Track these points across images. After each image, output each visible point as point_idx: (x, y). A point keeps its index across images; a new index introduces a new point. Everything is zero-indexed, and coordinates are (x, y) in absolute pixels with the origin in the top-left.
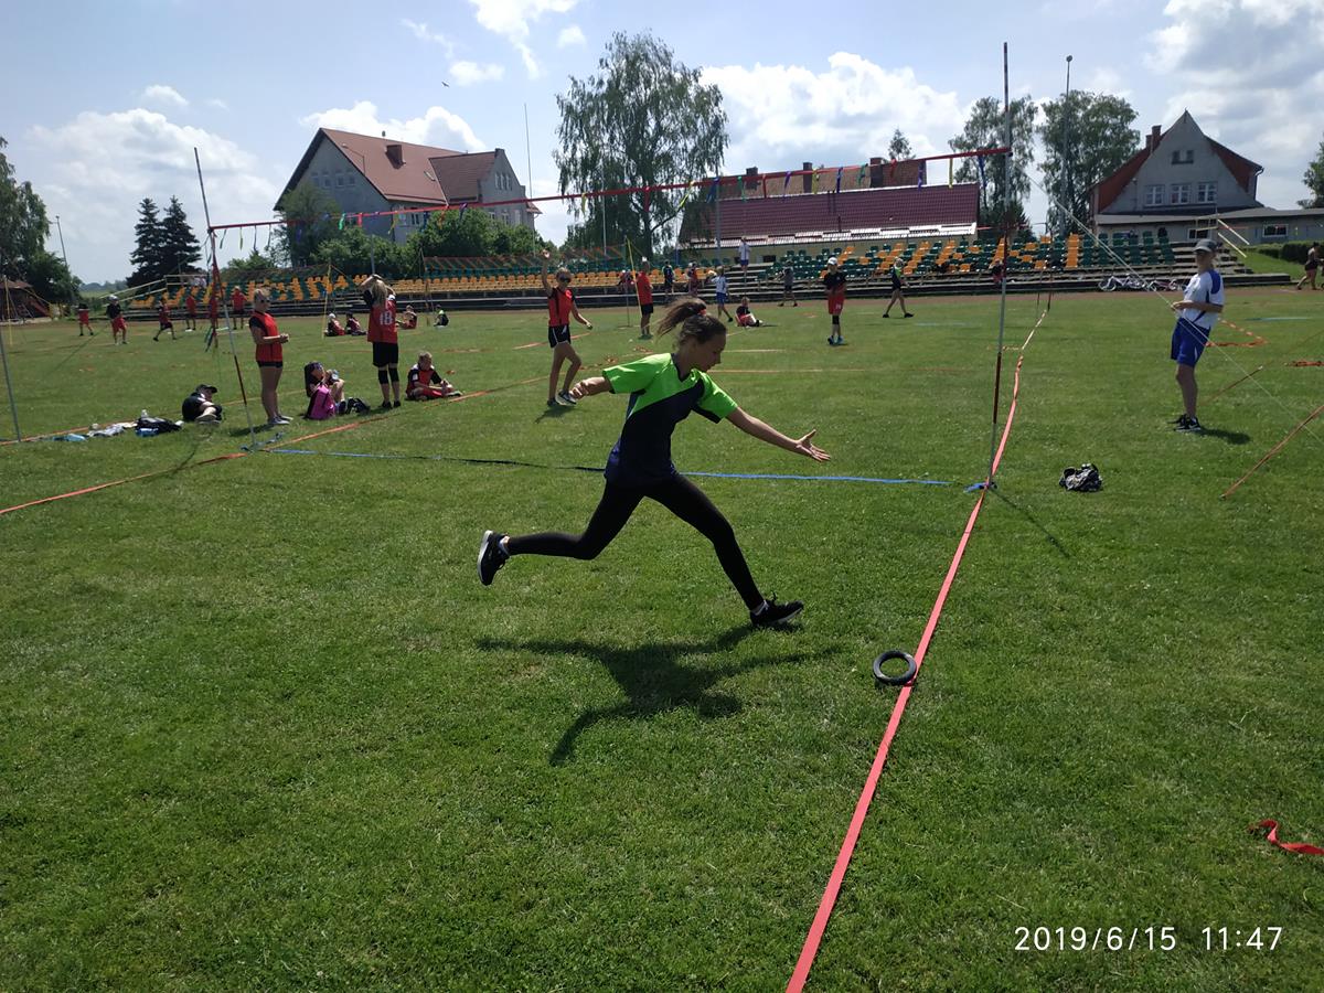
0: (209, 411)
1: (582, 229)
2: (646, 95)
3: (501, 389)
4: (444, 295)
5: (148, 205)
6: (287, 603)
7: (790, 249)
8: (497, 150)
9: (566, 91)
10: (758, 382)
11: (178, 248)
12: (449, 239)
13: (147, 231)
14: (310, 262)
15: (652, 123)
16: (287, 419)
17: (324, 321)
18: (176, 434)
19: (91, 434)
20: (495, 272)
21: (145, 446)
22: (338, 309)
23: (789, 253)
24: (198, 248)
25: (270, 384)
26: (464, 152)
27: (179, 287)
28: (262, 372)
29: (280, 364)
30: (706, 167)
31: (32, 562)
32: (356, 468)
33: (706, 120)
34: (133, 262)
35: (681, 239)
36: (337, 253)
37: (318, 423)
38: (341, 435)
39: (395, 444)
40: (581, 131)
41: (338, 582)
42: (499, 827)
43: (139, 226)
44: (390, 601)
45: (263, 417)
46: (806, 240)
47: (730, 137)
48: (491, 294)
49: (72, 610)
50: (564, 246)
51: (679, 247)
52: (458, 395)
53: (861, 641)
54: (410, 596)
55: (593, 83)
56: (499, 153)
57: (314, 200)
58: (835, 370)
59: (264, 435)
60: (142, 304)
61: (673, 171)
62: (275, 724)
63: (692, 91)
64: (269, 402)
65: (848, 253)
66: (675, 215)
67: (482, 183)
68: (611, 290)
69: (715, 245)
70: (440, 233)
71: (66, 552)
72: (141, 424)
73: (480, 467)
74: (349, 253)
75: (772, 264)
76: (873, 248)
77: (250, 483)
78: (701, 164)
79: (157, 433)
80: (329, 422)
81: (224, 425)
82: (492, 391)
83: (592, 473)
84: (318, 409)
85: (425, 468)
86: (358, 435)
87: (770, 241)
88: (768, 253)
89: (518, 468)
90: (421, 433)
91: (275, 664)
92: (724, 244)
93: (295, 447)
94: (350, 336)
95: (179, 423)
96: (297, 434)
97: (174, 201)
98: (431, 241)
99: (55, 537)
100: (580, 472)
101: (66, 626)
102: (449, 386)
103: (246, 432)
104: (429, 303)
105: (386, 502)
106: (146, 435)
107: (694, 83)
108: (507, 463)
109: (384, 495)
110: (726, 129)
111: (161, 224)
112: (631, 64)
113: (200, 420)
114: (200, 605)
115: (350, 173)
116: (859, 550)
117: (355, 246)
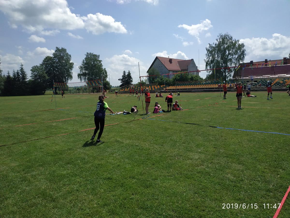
0: (136, 111)
1: (210, 75)
2: (226, 46)
3: (192, 109)
4: (179, 89)
5: (124, 72)
6: (152, 147)
7: (261, 79)
8: (192, 59)
9: (208, 46)
10: (253, 110)
11: (129, 80)
12: (180, 78)
13: (124, 76)
14: (153, 83)
15: (227, 52)
16: (149, 113)
17: (155, 94)
18: (130, 114)
19: (115, 114)
20: (190, 84)
21: (125, 116)
22: (158, 92)
23: (261, 80)
24: (132, 80)
25: (147, 106)
26: (185, 60)
27: (129, 87)
28: (146, 104)
29: (149, 102)
30: (240, 61)
31: (108, 136)
32: (163, 123)
33: (240, 51)
34: (121, 83)
35: (234, 77)
36: (158, 81)
37: (155, 114)
38: (160, 117)
39: (171, 119)
40: (211, 55)
41: (161, 144)
42: (197, 195)
43: (123, 76)
44: (172, 149)
45: (145, 112)
46: (265, 77)
47: (246, 54)
48: (189, 89)
49: (115, 144)
50: (205, 79)
51: (233, 79)
52: (183, 110)
53: (281, 170)
54: (175, 149)
55: (214, 44)
56: (192, 60)
57: (154, 71)
58: (274, 108)
59: (145, 116)
60: (122, 90)
61: (232, 62)
62: (152, 169)
63: (237, 45)
64: (147, 110)
65: (277, 80)
66: (232, 72)
67: (188, 66)
68: (216, 88)
69: (242, 78)
70: (179, 77)
71: (113, 134)
72: (124, 112)
73: (188, 125)
74: (160, 81)
75: (256, 83)
76: (284, 79)
77: (144, 124)
78: (239, 60)
79: (127, 114)
80: (157, 114)
81: (138, 113)
82: (190, 109)
83: (213, 127)
84: (156, 111)
85: (177, 124)
86: (163, 117)
87: (256, 77)
88: (255, 80)
89: (196, 125)
90: (176, 117)
91: (151, 158)
92: (244, 78)
93: (151, 118)
94: (160, 97)
95: (130, 112)
96: (152, 116)
97: (129, 71)
98: (177, 78)
99: (111, 131)
100: (210, 127)
101: (114, 147)
102: (181, 108)
103: (142, 115)
104: (176, 91)
105: (169, 130)
106: (125, 114)
107: (237, 43)
108: (194, 124)
109: (169, 129)
110: (245, 52)
111: (126, 75)
112: (223, 40)
113: (134, 112)
114: (137, 146)
115: (161, 65)
116: (280, 150)
117: (161, 79)
